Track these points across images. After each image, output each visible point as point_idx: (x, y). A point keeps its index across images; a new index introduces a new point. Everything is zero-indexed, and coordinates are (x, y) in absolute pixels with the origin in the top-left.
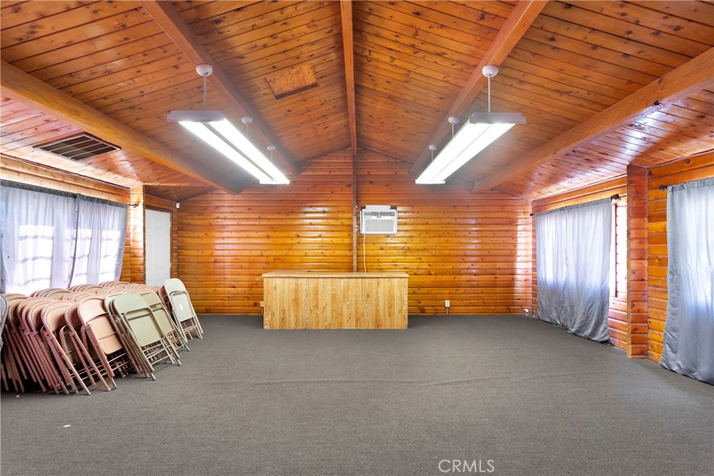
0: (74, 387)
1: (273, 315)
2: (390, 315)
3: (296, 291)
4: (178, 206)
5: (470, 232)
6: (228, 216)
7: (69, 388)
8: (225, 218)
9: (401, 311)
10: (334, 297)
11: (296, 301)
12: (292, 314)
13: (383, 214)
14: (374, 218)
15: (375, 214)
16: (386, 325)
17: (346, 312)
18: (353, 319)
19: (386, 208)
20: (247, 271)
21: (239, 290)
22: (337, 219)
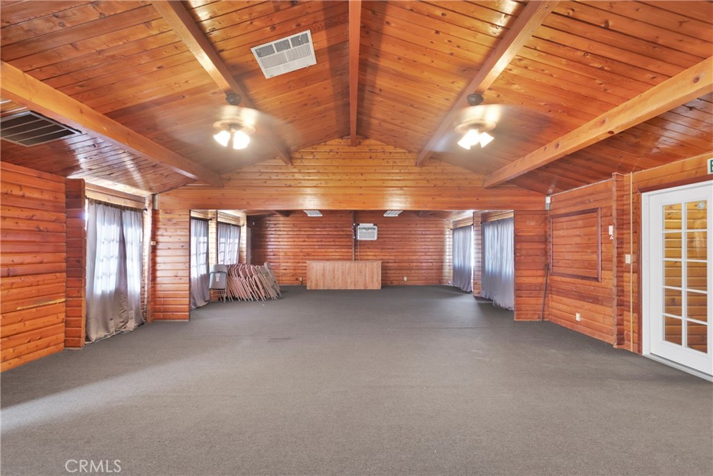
0: (252, 299)
1: (312, 282)
2: (372, 282)
3: (324, 270)
4: (254, 223)
5: (418, 238)
6: (282, 229)
7: (250, 299)
8: (280, 231)
9: (377, 280)
10: (343, 272)
11: (324, 275)
12: (322, 281)
13: (369, 229)
14: (364, 230)
15: (365, 228)
16: (370, 287)
17: (349, 281)
18: (353, 284)
19: (371, 225)
20: (293, 261)
21: (287, 271)
22: (343, 231)
